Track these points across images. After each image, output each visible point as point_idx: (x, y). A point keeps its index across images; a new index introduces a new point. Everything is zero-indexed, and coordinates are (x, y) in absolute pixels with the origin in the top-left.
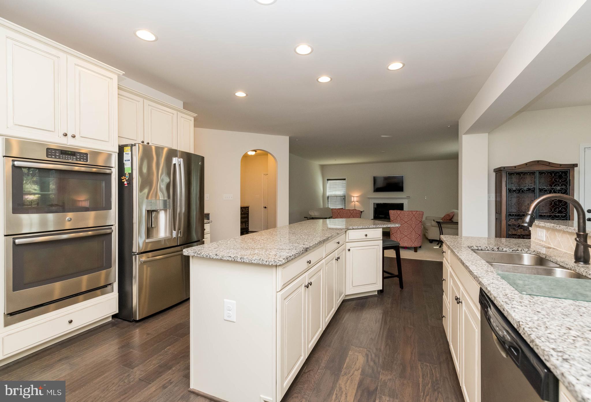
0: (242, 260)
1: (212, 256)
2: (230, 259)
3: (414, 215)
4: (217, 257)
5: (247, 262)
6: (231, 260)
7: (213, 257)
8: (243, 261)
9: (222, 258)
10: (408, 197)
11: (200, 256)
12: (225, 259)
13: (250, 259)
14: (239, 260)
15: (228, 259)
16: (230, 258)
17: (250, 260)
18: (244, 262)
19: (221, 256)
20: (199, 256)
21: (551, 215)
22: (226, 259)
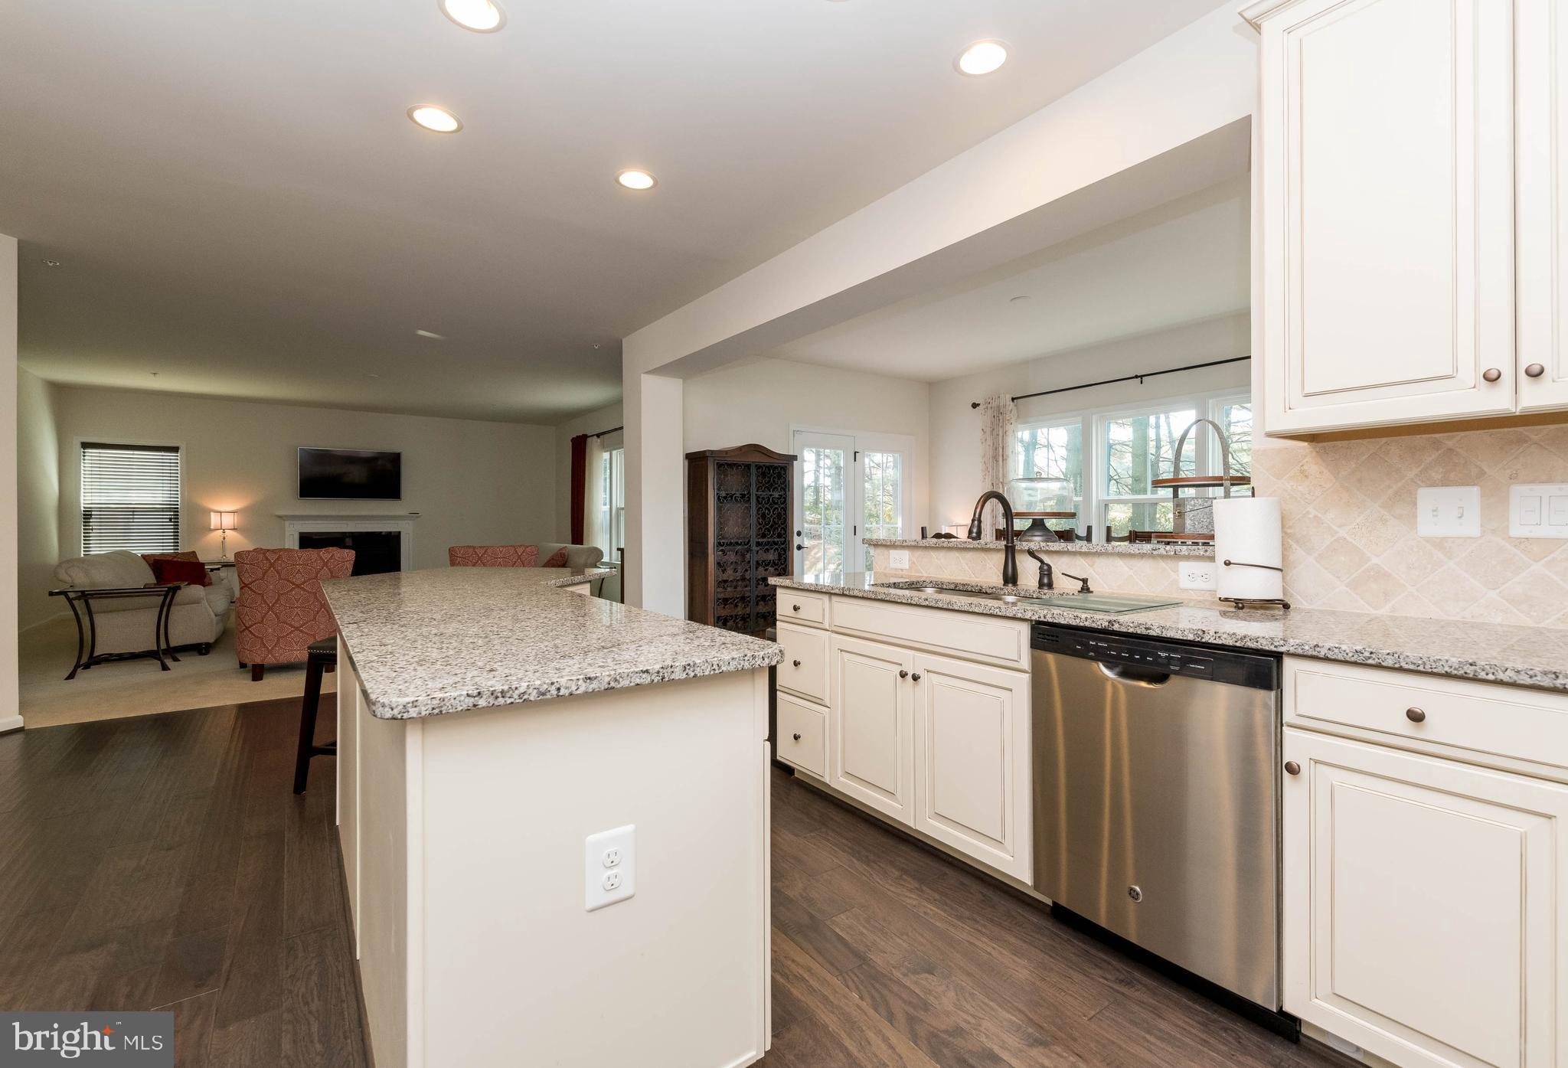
0: (690, 672)
1: (567, 688)
2: (646, 679)
3: (519, 557)
4: (594, 685)
5: (707, 673)
6: (648, 681)
7: (574, 688)
8: (692, 674)
9: (613, 684)
10: (414, 515)
11: (509, 701)
12: (625, 683)
13: (715, 663)
14: (679, 675)
15: (638, 681)
16: (644, 676)
17: (715, 667)
18: (695, 676)
19: (607, 679)
20: (501, 701)
21: (769, 542)
22: (632, 684)
